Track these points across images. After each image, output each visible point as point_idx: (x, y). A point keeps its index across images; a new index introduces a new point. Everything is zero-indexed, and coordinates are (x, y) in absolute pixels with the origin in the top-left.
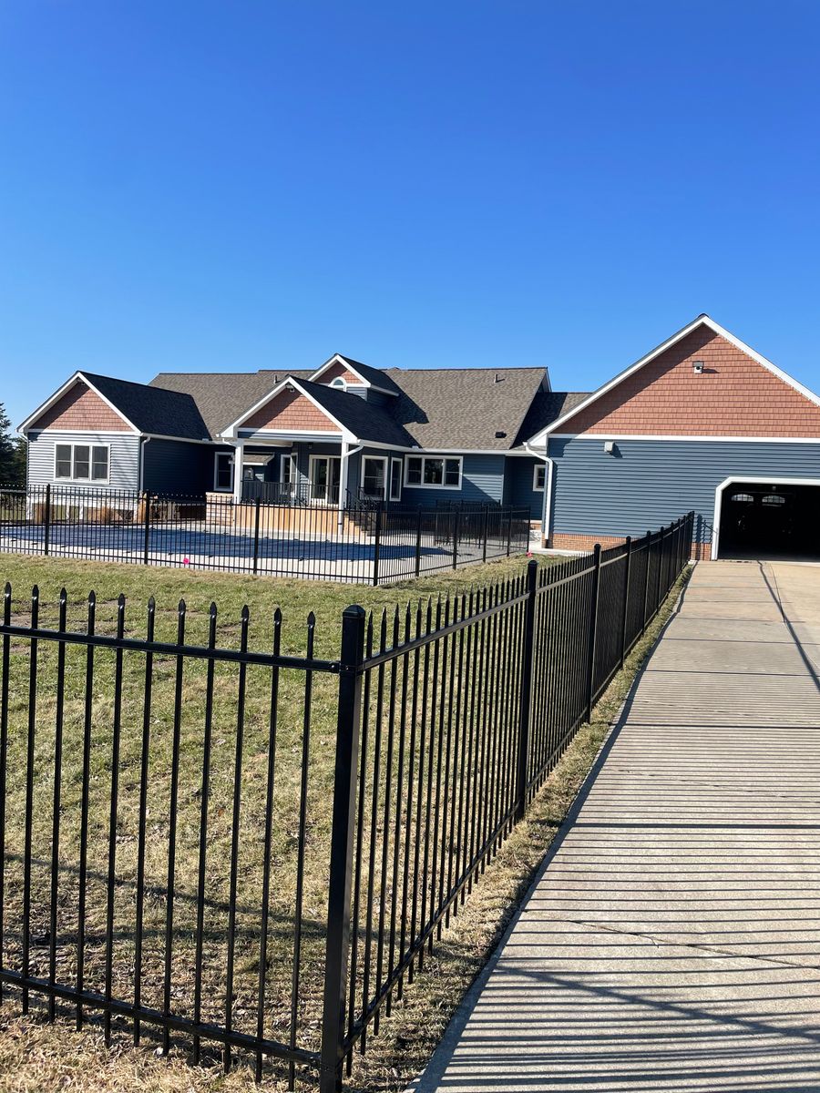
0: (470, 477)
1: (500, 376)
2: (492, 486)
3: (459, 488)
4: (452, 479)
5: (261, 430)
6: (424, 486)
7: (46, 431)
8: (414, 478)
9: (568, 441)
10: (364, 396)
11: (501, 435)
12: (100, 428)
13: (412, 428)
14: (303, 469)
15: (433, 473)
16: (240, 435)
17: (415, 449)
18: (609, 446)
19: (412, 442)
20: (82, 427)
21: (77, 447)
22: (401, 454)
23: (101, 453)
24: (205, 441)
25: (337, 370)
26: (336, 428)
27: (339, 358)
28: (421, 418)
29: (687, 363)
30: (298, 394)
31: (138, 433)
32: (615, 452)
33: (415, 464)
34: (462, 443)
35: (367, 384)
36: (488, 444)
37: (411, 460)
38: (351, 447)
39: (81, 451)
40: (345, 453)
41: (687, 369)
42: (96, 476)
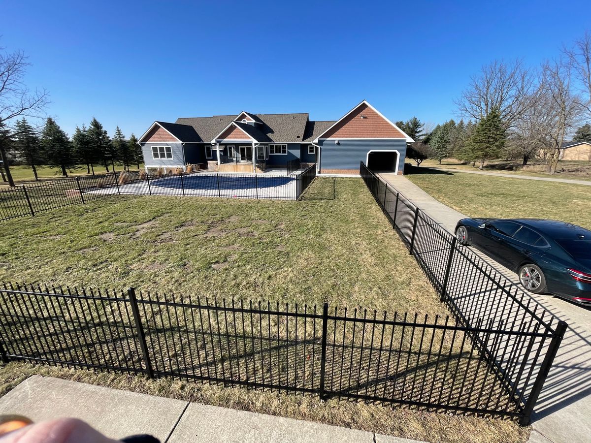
0: (290, 151)
1: (295, 116)
2: (297, 153)
3: (287, 154)
4: (284, 152)
5: (224, 140)
6: (275, 154)
7: (147, 142)
8: (272, 152)
9: (324, 140)
10: (253, 125)
11: (298, 137)
12: (166, 141)
13: (269, 135)
14: (237, 151)
15: (278, 149)
16: (217, 142)
17: (272, 142)
18: (336, 142)
19: (271, 140)
20: (160, 141)
21: (159, 148)
22: (267, 144)
23: (168, 149)
24: (201, 142)
25: (243, 116)
26: (250, 138)
27: (243, 112)
28: (272, 132)
29: (359, 115)
30: (236, 127)
31: (181, 142)
32: (339, 144)
33: (272, 147)
34: (287, 140)
35: (254, 121)
36: (295, 140)
37: (270, 146)
38: (255, 144)
39: (162, 149)
40: (254, 147)
41: (359, 117)
42: (168, 157)
